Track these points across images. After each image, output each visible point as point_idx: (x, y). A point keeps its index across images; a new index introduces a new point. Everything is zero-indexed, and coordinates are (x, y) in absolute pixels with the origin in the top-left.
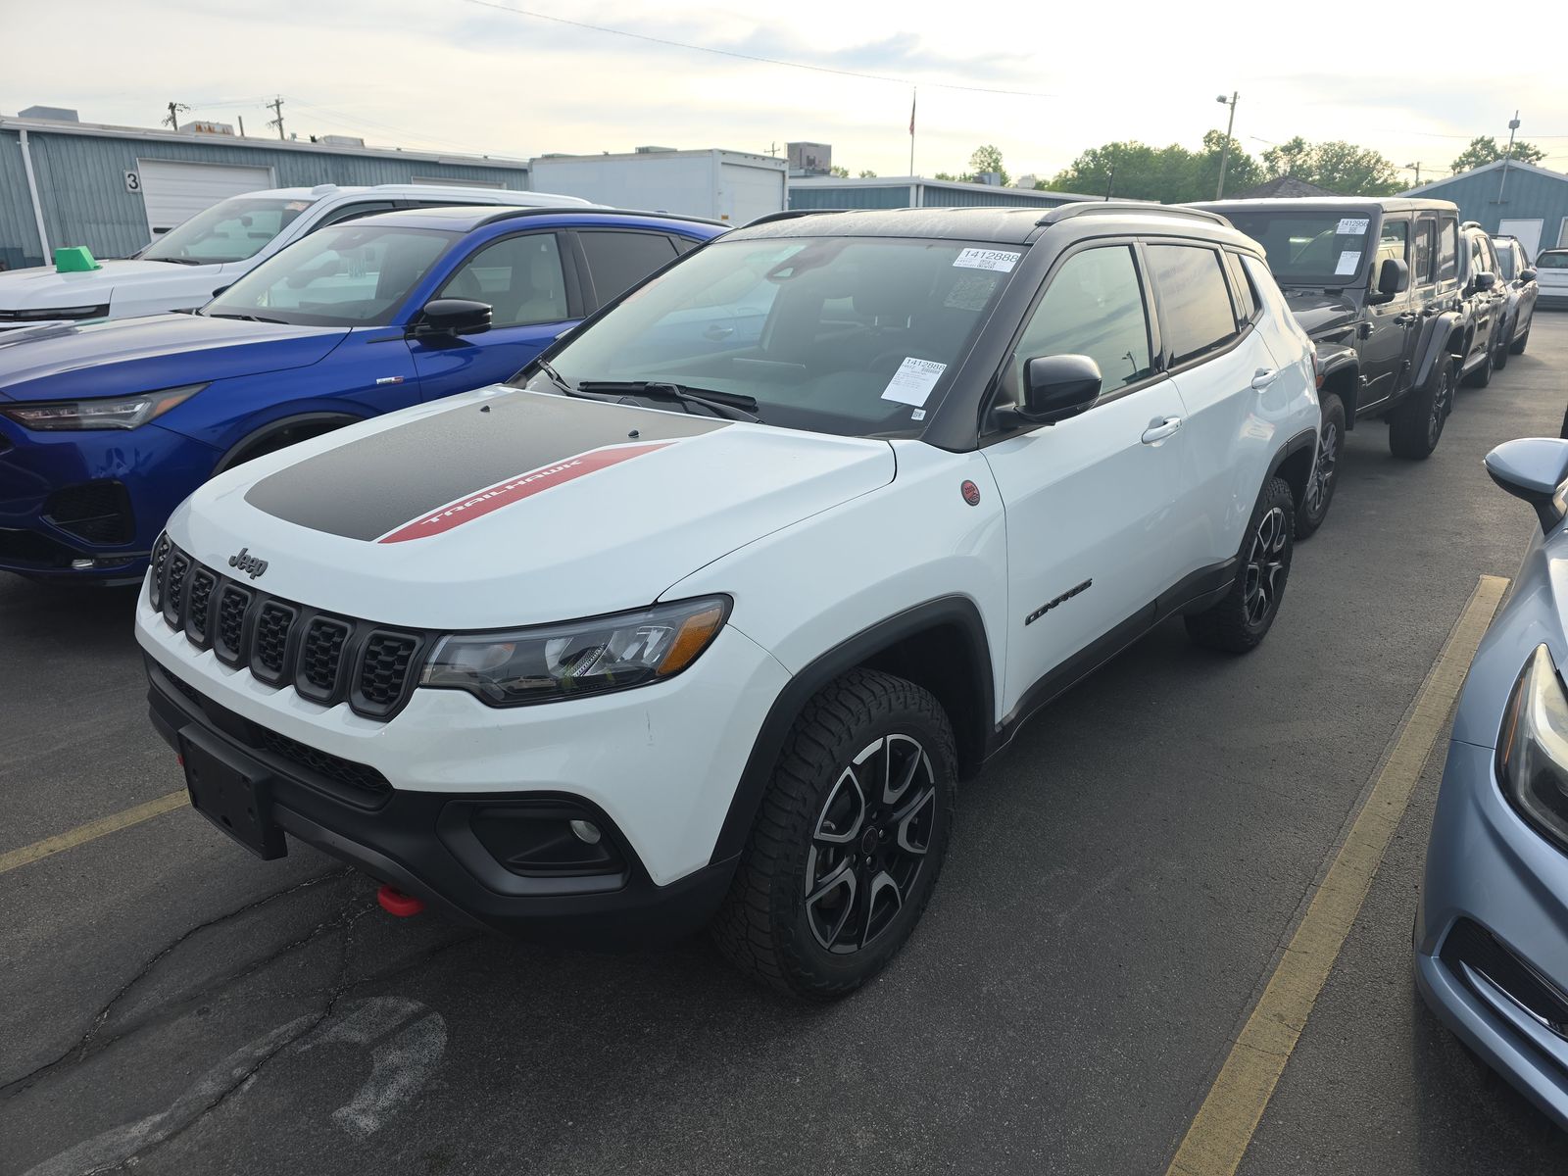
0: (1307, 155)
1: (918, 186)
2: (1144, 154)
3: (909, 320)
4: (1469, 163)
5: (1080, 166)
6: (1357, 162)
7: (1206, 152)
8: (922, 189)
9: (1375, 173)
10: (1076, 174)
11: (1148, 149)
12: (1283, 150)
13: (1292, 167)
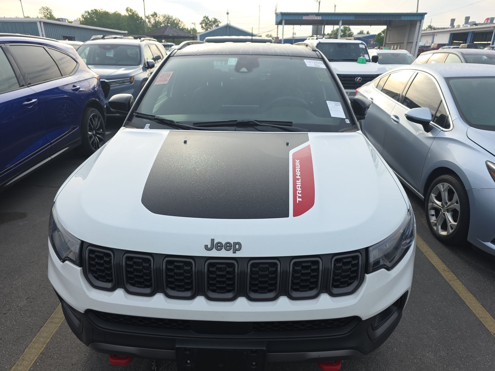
0: (159, 18)
1: (40, 22)
2: (106, 14)
3: (222, 83)
4: (204, 23)
5: (84, 16)
6: (174, 21)
7: (127, 15)
8: (42, 24)
9: (179, 25)
10: (83, 19)
11: (108, 12)
12: (152, 15)
13: (155, 21)
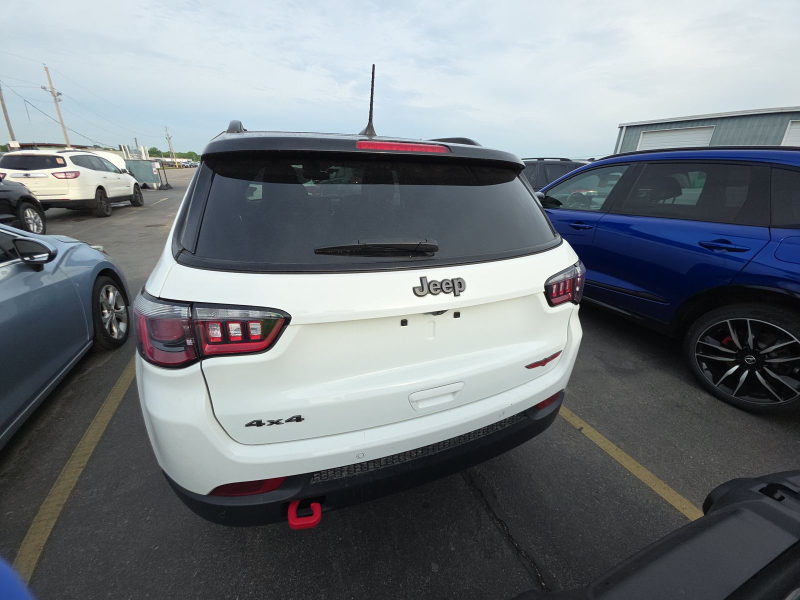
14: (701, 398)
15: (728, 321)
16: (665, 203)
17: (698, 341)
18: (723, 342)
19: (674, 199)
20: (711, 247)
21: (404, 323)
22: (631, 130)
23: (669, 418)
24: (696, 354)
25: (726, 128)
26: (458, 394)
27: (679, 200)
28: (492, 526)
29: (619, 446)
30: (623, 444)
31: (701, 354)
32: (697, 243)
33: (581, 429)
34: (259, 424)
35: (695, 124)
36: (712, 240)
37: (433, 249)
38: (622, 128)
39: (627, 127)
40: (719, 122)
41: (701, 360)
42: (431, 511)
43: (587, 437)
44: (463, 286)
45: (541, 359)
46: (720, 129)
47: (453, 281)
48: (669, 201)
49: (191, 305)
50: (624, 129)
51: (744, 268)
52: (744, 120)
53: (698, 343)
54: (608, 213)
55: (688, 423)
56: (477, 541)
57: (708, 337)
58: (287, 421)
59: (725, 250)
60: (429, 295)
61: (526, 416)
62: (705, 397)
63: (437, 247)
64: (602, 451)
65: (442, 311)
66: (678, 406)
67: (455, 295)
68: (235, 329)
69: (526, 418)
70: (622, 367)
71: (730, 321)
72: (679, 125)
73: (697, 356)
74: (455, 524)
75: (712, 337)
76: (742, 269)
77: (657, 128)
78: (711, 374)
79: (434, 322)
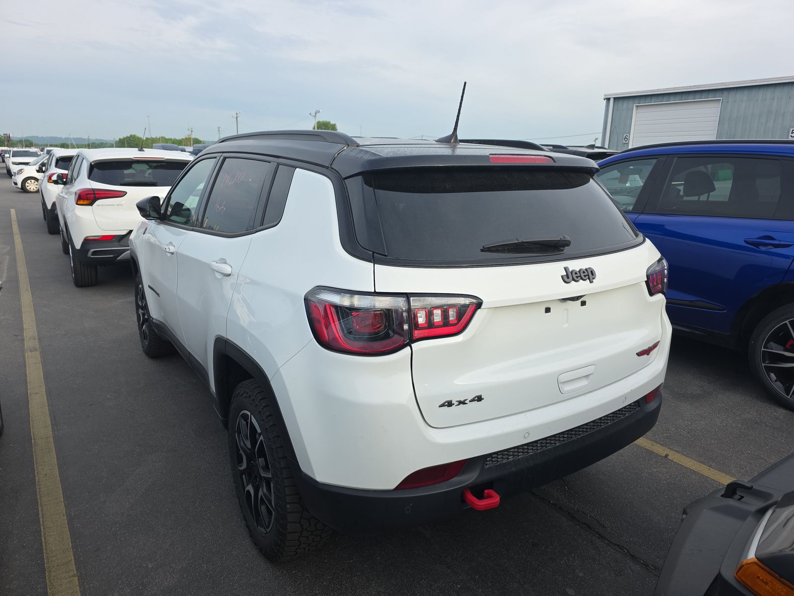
14: (777, 413)
15: (787, 322)
16: (701, 199)
17: (763, 349)
18: (787, 347)
19: (709, 196)
20: (757, 245)
21: (548, 310)
22: (620, 103)
23: (751, 435)
24: (763, 365)
25: (735, 102)
26: (591, 377)
27: (714, 196)
28: (612, 550)
29: (710, 466)
30: (713, 464)
31: (768, 363)
32: (744, 242)
33: (666, 456)
34: (450, 404)
35: (698, 95)
36: (756, 237)
37: (567, 244)
38: (608, 99)
39: (615, 99)
40: (725, 94)
41: (769, 370)
42: (543, 548)
43: (675, 462)
44: (594, 274)
45: (646, 348)
46: (728, 102)
47: (586, 270)
48: (703, 198)
49: (407, 296)
50: (612, 101)
51: (791, 264)
52: (754, 92)
53: (763, 351)
54: (642, 213)
55: (771, 438)
56: (602, 564)
57: (771, 343)
58: (471, 401)
59: (770, 247)
60: (573, 282)
61: (639, 406)
62: (781, 412)
63: (570, 241)
64: (695, 473)
65: (581, 296)
66: (756, 423)
67: (590, 282)
68: (437, 317)
69: (639, 408)
70: (688, 392)
71: (789, 321)
72: (678, 97)
73: (764, 366)
74: (573, 555)
75: (776, 343)
76: (789, 267)
77: (653, 101)
78: (781, 385)
79: (567, 310)
